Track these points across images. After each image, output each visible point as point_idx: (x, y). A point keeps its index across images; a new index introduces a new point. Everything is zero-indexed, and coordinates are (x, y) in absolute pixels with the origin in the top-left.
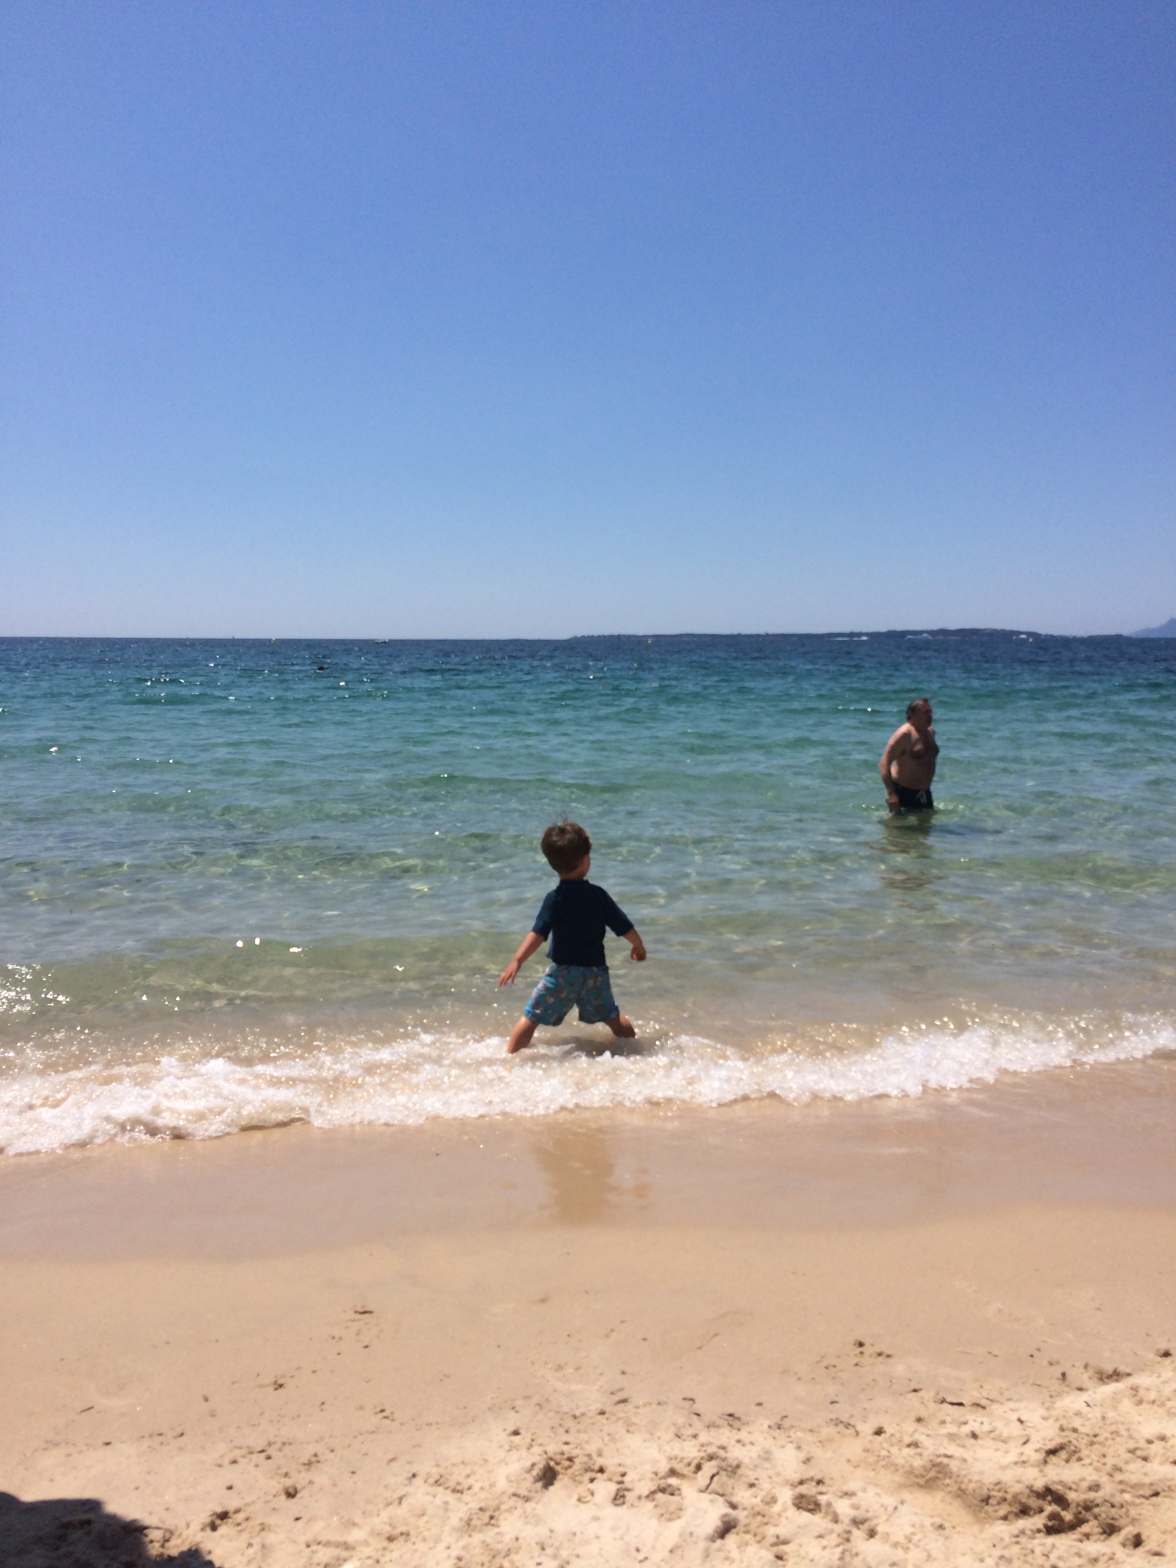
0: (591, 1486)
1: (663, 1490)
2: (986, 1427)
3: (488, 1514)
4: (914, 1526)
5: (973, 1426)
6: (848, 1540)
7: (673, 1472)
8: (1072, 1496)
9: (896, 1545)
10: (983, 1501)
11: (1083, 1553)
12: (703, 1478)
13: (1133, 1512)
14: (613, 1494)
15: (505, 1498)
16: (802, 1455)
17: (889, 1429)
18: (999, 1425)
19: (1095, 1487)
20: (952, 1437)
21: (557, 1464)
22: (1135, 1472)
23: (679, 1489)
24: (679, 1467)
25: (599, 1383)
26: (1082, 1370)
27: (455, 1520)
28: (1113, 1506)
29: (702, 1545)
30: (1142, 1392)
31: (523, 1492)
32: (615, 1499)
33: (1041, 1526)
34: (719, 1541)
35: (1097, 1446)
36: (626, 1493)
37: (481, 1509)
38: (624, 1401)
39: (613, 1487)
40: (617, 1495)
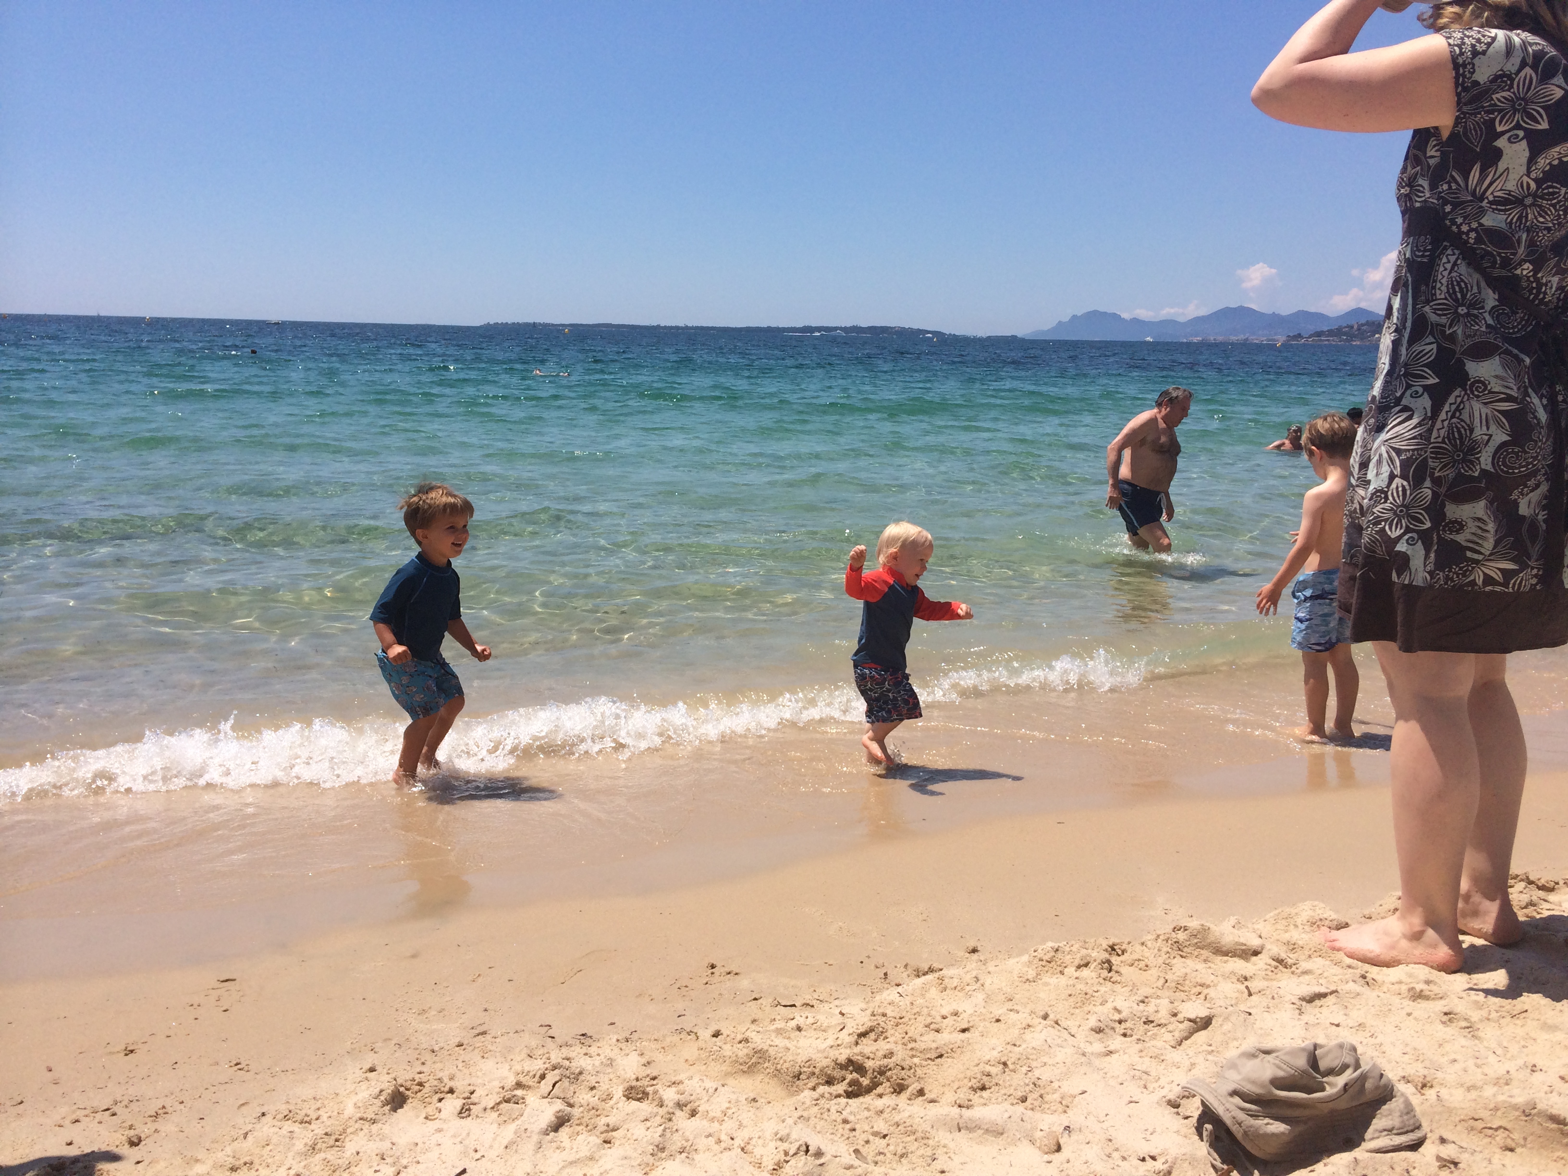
0: (439, 1105)
1: (507, 1101)
2: (810, 1020)
3: (333, 1138)
4: (730, 1102)
5: (800, 1020)
6: (670, 1120)
7: (519, 1085)
8: (869, 1064)
9: (712, 1120)
10: (795, 1077)
11: (871, 1107)
12: (546, 1086)
13: (919, 1072)
14: (459, 1109)
15: (352, 1122)
16: (644, 1060)
17: (725, 1032)
18: (821, 1018)
19: (890, 1055)
20: (779, 1032)
21: (407, 1089)
22: (929, 1040)
23: (523, 1099)
24: (524, 1080)
25: (460, 1021)
26: (902, 969)
27: (299, 1145)
28: (903, 1069)
29: (535, 1138)
30: (946, 980)
31: (370, 1115)
32: (460, 1113)
33: (842, 1092)
34: (552, 1134)
35: (902, 1026)
36: (472, 1107)
37: (326, 1134)
38: (484, 1033)
39: (458, 1103)
40: (462, 1109)
